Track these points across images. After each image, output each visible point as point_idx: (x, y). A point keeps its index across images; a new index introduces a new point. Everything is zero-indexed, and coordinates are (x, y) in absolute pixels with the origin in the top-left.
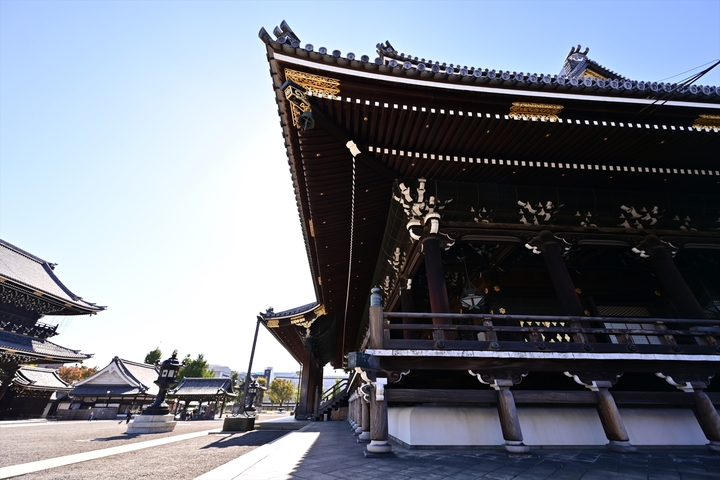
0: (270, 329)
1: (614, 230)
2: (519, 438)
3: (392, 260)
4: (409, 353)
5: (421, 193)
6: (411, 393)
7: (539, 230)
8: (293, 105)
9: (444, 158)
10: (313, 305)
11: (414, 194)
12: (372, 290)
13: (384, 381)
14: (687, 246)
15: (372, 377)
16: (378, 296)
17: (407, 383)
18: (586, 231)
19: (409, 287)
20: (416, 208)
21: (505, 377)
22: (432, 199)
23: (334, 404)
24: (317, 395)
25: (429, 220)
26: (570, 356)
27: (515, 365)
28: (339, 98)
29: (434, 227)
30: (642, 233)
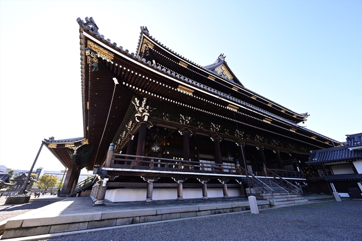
0: (50, 149)
1: (207, 130)
2: (151, 198)
3: (128, 125)
4: (120, 170)
5: (144, 103)
6: (117, 184)
7: (184, 126)
8: (89, 58)
9: (154, 95)
10: (81, 139)
11: (140, 103)
12: (111, 144)
13: (107, 179)
14: (225, 139)
15: (102, 178)
16: (113, 147)
17: (117, 180)
18: (199, 129)
19: (132, 139)
20: (140, 109)
21: (152, 179)
22: (148, 107)
23: (84, 188)
24: (74, 184)
25: (145, 115)
26: (174, 172)
27: (157, 175)
28: (112, 63)
29: (146, 119)
30: (214, 133)
